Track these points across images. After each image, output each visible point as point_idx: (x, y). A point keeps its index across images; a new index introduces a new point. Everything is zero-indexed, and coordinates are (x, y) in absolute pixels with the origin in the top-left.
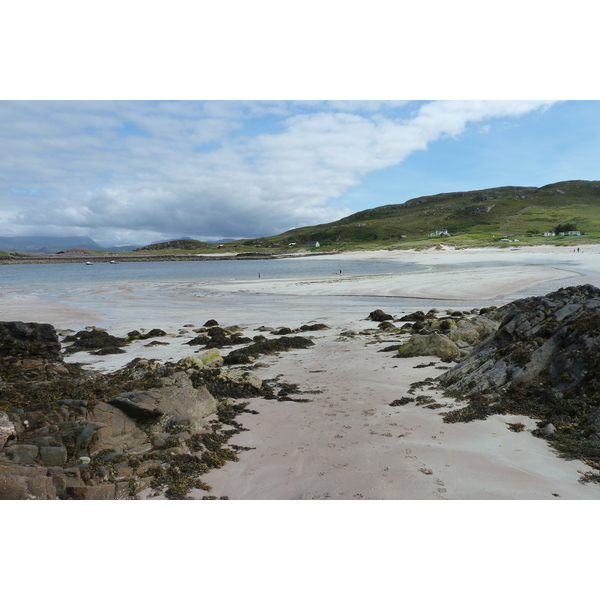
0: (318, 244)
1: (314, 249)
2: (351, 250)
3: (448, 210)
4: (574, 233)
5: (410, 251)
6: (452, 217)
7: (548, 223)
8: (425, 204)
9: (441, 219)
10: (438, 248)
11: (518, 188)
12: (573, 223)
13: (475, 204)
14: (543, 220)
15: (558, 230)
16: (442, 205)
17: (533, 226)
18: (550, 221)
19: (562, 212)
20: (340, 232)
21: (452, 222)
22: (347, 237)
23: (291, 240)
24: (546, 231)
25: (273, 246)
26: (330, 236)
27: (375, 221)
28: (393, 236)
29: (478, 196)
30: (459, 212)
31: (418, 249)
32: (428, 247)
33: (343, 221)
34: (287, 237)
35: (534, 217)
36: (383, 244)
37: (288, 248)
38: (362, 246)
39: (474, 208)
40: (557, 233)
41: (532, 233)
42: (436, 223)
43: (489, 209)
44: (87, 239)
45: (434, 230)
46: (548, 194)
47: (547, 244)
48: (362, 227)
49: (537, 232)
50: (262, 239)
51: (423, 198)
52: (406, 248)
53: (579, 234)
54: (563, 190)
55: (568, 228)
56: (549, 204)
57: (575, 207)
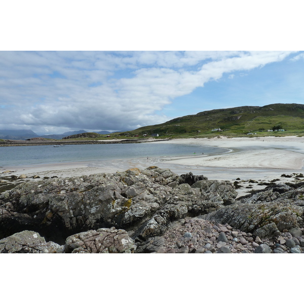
0: (158, 135)
1: (157, 138)
2: (175, 138)
3: (219, 118)
4: (282, 130)
5: (205, 139)
6: (222, 122)
7: (268, 125)
8: (207, 115)
9: (216, 122)
10: (219, 137)
11: (250, 107)
12: (279, 124)
13: (232, 115)
14: (265, 123)
15: (274, 129)
16: (216, 115)
17: (261, 126)
18: (268, 124)
19: (273, 119)
20: (168, 129)
21: (222, 124)
22: (171, 131)
23: (143, 133)
24: (268, 129)
25: (135, 136)
26: (162, 131)
27: (184, 123)
28: (194, 131)
29: (232, 111)
30: (225, 119)
31: (209, 138)
32: (214, 137)
33: (167, 123)
34: (141, 131)
35: (261, 121)
36: (190, 135)
37: (143, 137)
38: (181, 136)
39: (232, 117)
40: (274, 130)
41: (261, 130)
42: (214, 124)
43: (239, 118)
44: (30, 131)
45: (213, 128)
46: (265, 110)
47: (271, 136)
48: (178, 126)
49: (264, 129)
50: (129, 132)
51: (206, 111)
52: (203, 137)
53: (284, 130)
54: (273, 108)
55: (278, 128)
56: (267, 115)
57: (279, 117)
